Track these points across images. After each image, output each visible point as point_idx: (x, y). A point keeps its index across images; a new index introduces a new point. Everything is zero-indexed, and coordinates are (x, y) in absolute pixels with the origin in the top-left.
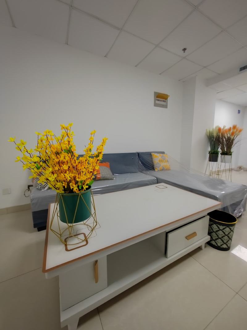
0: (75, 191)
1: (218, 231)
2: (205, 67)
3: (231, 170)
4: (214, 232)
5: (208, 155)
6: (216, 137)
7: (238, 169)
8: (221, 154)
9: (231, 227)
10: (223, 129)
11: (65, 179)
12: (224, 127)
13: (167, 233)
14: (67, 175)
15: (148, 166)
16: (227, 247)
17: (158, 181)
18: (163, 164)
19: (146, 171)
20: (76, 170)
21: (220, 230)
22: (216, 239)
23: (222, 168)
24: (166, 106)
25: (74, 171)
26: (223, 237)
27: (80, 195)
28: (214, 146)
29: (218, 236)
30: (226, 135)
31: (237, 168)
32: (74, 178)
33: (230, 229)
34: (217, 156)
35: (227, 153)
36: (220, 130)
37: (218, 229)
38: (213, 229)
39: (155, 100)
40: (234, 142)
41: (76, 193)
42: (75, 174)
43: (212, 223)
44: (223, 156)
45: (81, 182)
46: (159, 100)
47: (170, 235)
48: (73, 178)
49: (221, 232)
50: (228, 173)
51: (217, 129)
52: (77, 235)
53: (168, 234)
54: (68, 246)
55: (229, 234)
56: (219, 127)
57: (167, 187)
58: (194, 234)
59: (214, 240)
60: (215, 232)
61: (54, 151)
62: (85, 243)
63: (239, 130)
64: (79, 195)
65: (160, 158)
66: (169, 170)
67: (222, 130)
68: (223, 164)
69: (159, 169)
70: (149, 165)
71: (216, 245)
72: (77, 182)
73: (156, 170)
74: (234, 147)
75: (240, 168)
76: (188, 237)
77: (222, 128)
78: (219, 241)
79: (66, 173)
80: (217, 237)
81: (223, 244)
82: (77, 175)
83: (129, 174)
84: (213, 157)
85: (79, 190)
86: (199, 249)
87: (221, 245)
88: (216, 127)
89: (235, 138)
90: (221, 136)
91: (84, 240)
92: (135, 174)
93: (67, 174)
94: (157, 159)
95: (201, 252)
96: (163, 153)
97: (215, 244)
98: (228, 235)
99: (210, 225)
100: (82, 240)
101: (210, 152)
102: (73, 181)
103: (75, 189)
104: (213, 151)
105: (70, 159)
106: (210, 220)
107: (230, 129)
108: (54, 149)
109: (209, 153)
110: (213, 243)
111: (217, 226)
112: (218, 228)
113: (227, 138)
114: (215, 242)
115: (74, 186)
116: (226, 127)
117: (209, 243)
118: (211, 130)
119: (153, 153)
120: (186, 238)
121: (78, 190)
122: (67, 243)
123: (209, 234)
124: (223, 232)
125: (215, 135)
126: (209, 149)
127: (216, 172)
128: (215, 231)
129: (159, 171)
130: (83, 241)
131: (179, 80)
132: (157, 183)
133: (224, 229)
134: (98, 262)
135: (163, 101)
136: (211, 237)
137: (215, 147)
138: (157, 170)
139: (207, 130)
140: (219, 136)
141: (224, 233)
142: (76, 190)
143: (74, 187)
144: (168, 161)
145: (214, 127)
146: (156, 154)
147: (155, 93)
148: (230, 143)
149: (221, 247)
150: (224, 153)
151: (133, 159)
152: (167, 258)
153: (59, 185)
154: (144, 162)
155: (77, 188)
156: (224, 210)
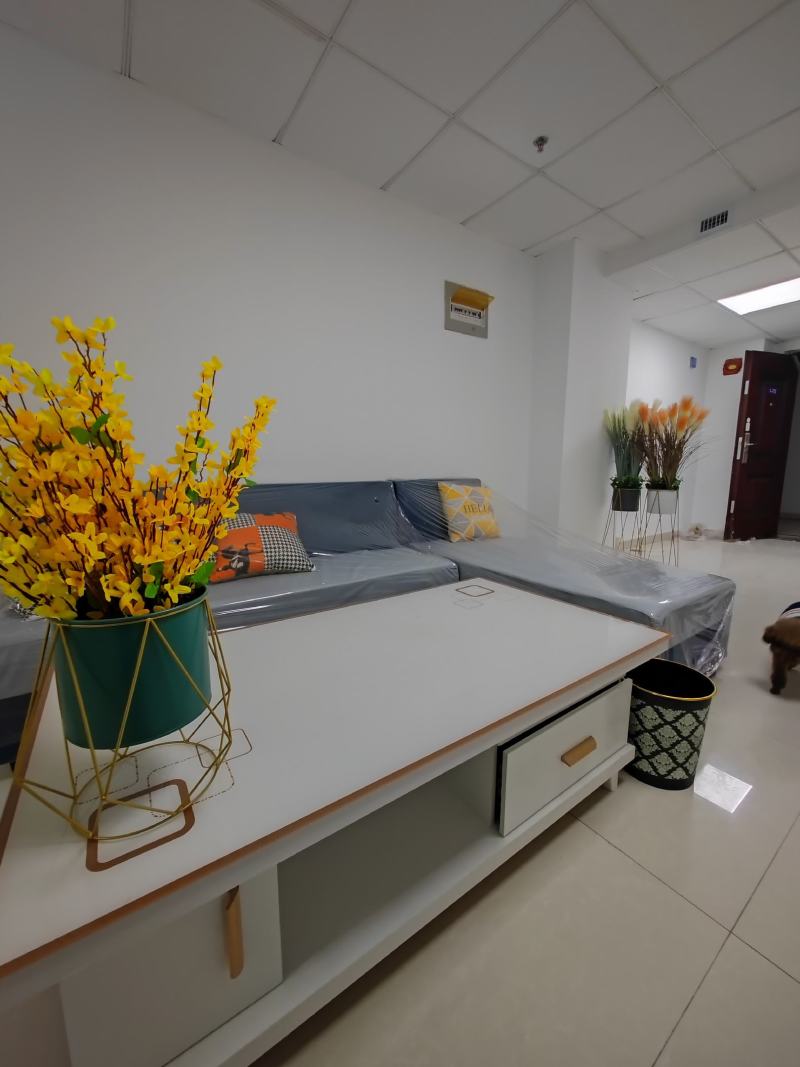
0: (126, 607)
1: (660, 726)
2: (602, 210)
3: (674, 536)
4: (646, 730)
5: (610, 491)
6: (634, 433)
7: (693, 533)
8: (647, 486)
9: (698, 712)
10: (653, 410)
11: (77, 557)
12: (655, 405)
13: (501, 751)
14: (88, 542)
15: (428, 525)
16: (686, 777)
17: (462, 573)
18: (475, 520)
19: (421, 541)
20: (131, 518)
21: (667, 723)
22: (654, 754)
23: (651, 532)
24: (482, 333)
25: (124, 524)
26: (673, 745)
27: (151, 623)
28: (626, 463)
29: (658, 743)
30: (661, 429)
31: (690, 531)
32: (123, 554)
33: (696, 717)
34: (638, 494)
35: (665, 483)
36: (643, 412)
37: (659, 721)
38: (644, 721)
39: (448, 309)
40: (686, 450)
41: (130, 615)
42: (129, 537)
43: (639, 702)
44: (654, 493)
45: (158, 569)
46: (460, 310)
47: (512, 757)
48: (117, 553)
49: (667, 731)
50: (667, 544)
51: (637, 409)
52: (149, 791)
53: (505, 752)
54: (100, 845)
55: (692, 732)
56: (642, 404)
57: (493, 592)
58: (587, 745)
59: (647, 758)
60: (650, 732)
61: (27, 435)
62: (179, 823)
63: (698, 415)
64: (145, 622)
65: (466, 497)
66: (497, 537)
67: (650, 414)
68: (655, 517)
69: (463, 535)
70: (432, 521)
71: (654, 774)
72: (135, 572)
73: (455, 538)
74: (685, 465)
75: (697, 531)
76: (568, 758)
77: (650, 407)
78: (663, 757)
79: (82, 529)
80: (656, 747)
81: (674, 769)
82: (137, 542)
83: (366, 551)
84: (625, 497)
85: (150, 604)
86: (603, 790)
87: (670, 772)
88: (633, 405)
89: (687, 437)
90: (647, 433)
91: (178, 812)
92: (389, 551)
93: (86, 536)
94: (455, 502)
95: (609, 800)
96: (476, 482)
97: (649, 769)
98: (689, 736)
99: (635, 710)
100: (168, 813)
101: (615, 481)
102: (120, 568)
103: (128, 597)
104: (624, 478)
105: (105, 470)
106: (635, 693)
107: (673, 411)
108: (26, 428)
109: (613, 485)
110: (644, 766)
111: (657, 711)
112: (661, 716)
113: (664, 436)
114: (651, 764)
115: (124, 585)
116: (660, 403)
117: (631, 770)
118: (618, 413)
119: (444, 484)
120: (563, 759)
121: (141, 603)
122: (102, 833)
123: (633, 737)
124: (675, 728)
125: (630, 427)
126: (614, 473)
127: (635, 543)
128: (649, 725)
129: (462, 540)
130: (172, 815)
131: (523, 250)
132: (460, 579)
133: (677, 719)
134: (242, 895)
135: (474, 314)
136: (639, 749)
137: (629, 466)
138: (458, 539)
139: (606, 412)
140: (643, 431)
141: (679, 732)
142: (130, 606)
143: (123, 593)
144: (490, 509)
145: (628, 405)
146: (453, 487)
147: (449, 285)
148: (673, 452)
149: (670, 777)
150: (656, 485)
151: (376, 501)
152: (501, 836)
153: (44, 582)
154: (416, 513)
155: (137, 597)
156: (671, 658)
